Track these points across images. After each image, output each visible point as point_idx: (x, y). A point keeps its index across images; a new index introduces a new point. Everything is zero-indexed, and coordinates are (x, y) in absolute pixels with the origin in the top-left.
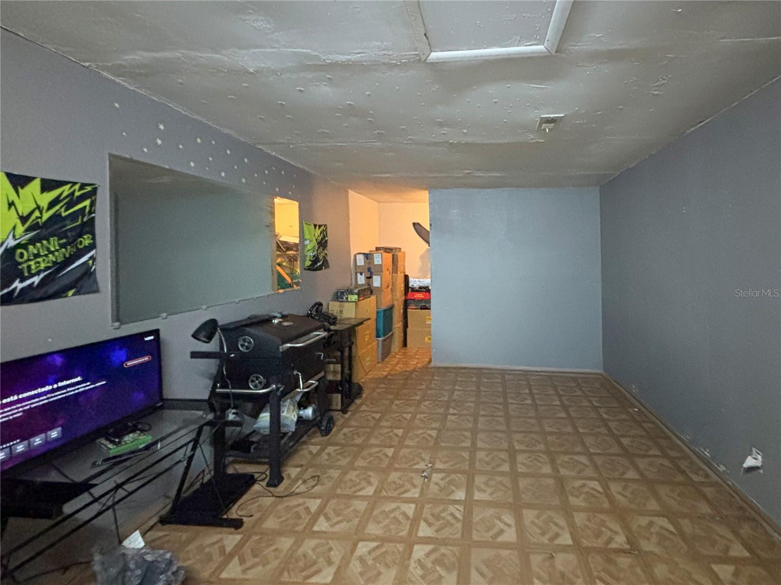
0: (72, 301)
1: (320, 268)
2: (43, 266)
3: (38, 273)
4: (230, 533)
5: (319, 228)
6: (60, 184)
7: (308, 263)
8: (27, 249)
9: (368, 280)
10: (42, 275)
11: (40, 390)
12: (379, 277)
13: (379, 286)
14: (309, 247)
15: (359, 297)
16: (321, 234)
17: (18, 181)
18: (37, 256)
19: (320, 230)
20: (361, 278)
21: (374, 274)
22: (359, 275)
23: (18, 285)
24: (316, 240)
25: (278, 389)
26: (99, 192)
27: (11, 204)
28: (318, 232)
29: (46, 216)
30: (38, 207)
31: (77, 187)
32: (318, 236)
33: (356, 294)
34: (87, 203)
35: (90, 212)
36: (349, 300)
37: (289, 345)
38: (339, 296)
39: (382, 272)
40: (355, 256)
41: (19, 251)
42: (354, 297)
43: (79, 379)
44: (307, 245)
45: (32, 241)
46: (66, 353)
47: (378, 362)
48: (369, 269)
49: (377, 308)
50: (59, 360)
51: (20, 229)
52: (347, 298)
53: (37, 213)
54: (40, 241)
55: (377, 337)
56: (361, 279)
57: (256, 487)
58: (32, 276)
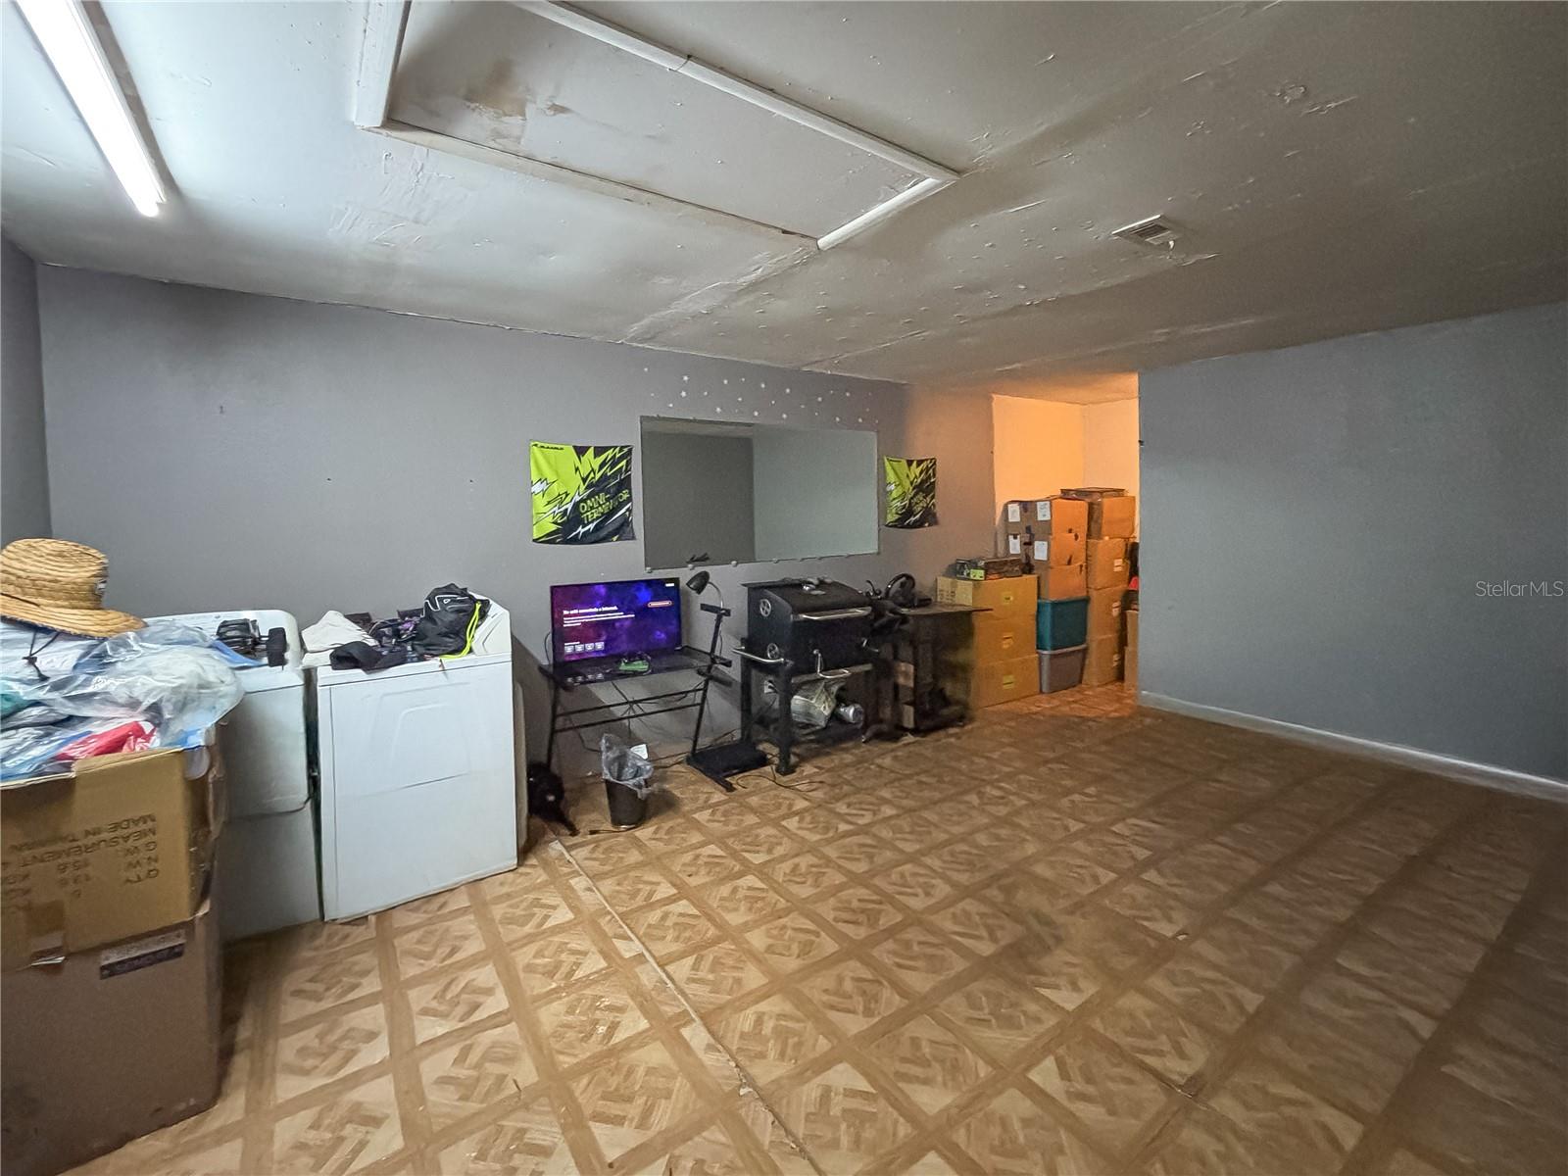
0: (614, 546)
1: (919, 524)
2: (595, 515)
3: (592, 522)
4: (721, 792)
5: (918, 465)
6: (606, 449)
7: (891, 518)
8: (586, 503)
9: (1026, 547)
10: (595, 523)
11: (591, 610)
12: (1046, 543)
13: (1045, 559)
14: (894, 495)
15: (986, 574)
16: (921, 473)
17: (581, 451)
18: (592, 508)
19: (921, 467)
20: (1015, 544)
21: (1036, 537)
22: (1011, 538)
23: (581, 530)
24: (912, 483)
25: (786, 663)
26: (633, 451)
27: (577, 469)
28: (916, 470)
29: (598, 476)
30: (593, 470)
31: (617, 450)
32: (916, 477)
33: (982, 569)
34: (624, 463)
35: (626, 471)
36: (972, 576)
37: (805, 616)
38: (957, 570)
39: (1051, 534)
40: (1006, 507)
41: (582, 504)
42: (979, 574)
43: (615, 608)
44: (891, 492)
45: (589, 497)
46: (610, 585)
47: (1041, 692)
48: (1028, 529)
49: (1039, 597)
50: (603, 591)
51: (583, 487)
52: (968, 574)
53: (592, 475)
54: (593, 497)
55: (1038, 648)
56: (1015, 547)
57: (768, 769)
58: (589, 523)
